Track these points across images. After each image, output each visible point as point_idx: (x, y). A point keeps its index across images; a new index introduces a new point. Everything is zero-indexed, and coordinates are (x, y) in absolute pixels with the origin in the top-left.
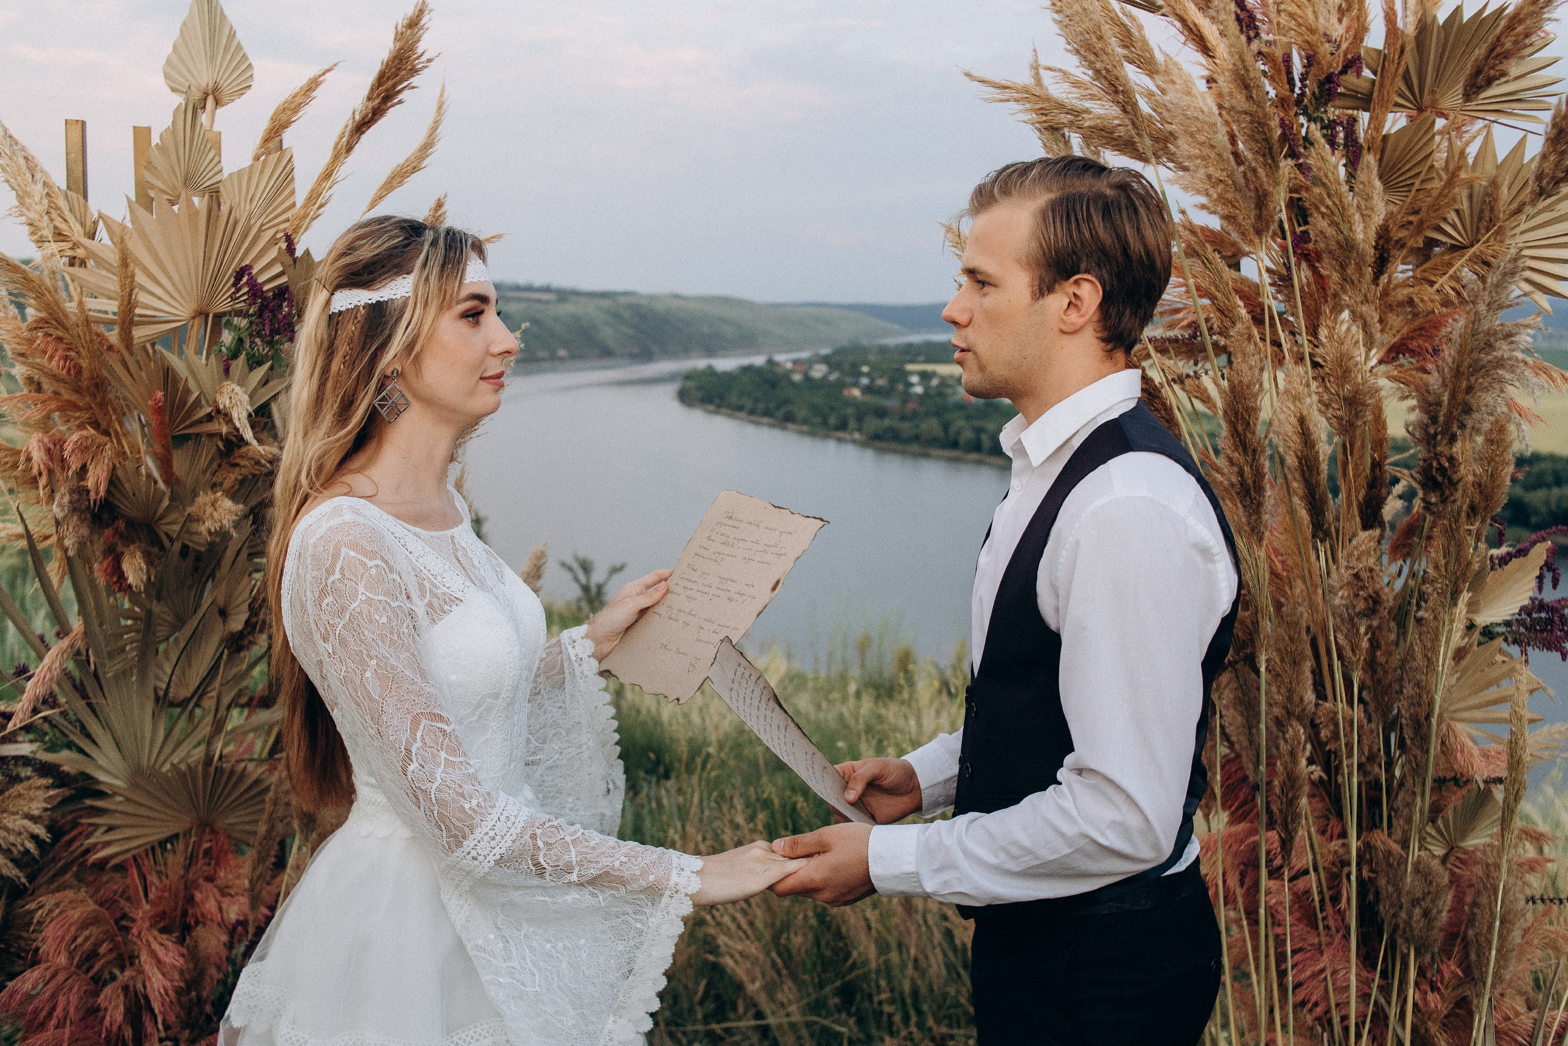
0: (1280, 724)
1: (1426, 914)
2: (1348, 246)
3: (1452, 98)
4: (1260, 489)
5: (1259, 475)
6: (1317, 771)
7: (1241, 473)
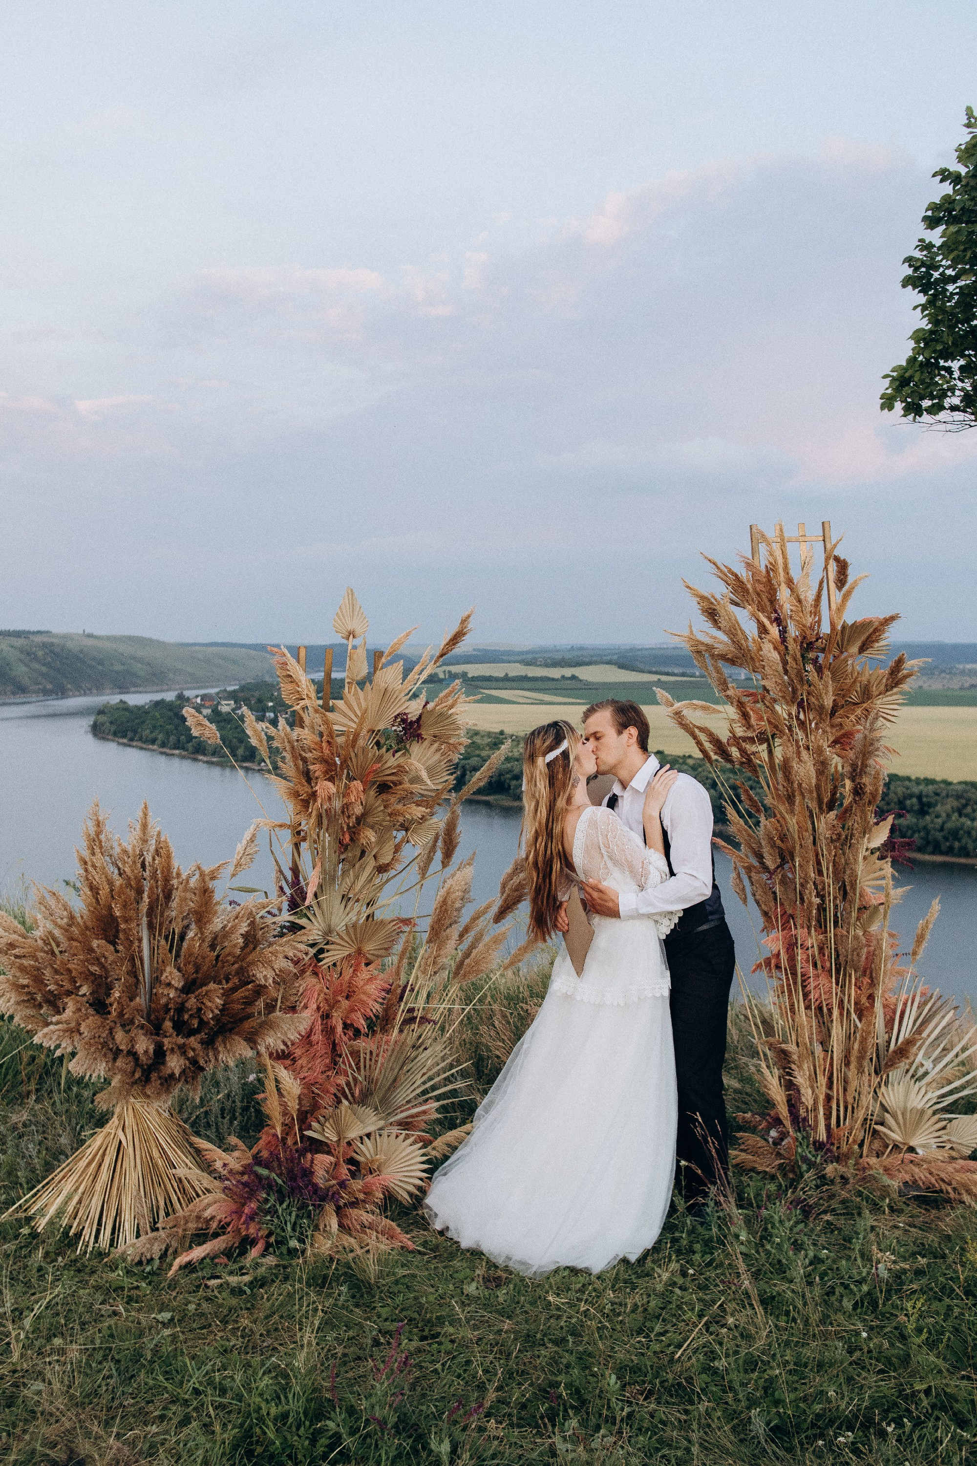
0: (802, 885)
1: (858, 955)
2: (822, 707)
3: (854, 649)
4: (794, 796)
5: (793, 791)
6: (818, 901)
7: (787, 791)
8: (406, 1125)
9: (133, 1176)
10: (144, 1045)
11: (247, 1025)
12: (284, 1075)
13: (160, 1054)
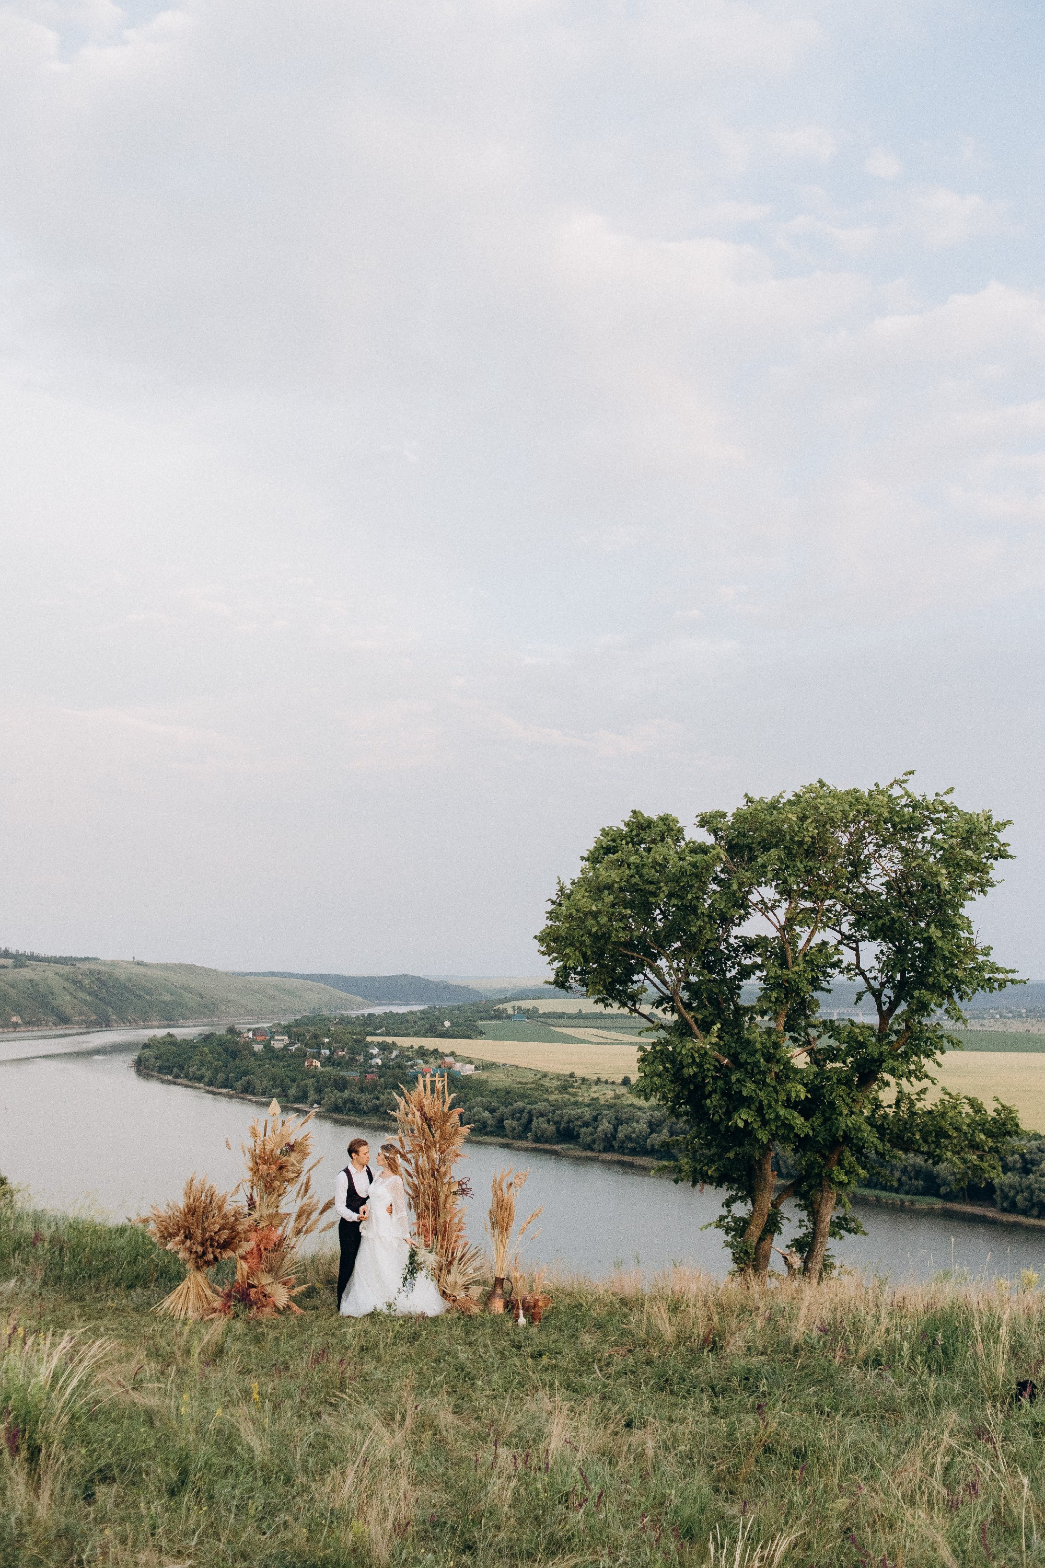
8: (285, 1283)
9: (192, 1296)
10: (200, 1249)
11: (232, 1246)
12: (243, 1263)
13: (204, 1253)
